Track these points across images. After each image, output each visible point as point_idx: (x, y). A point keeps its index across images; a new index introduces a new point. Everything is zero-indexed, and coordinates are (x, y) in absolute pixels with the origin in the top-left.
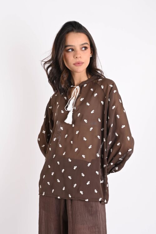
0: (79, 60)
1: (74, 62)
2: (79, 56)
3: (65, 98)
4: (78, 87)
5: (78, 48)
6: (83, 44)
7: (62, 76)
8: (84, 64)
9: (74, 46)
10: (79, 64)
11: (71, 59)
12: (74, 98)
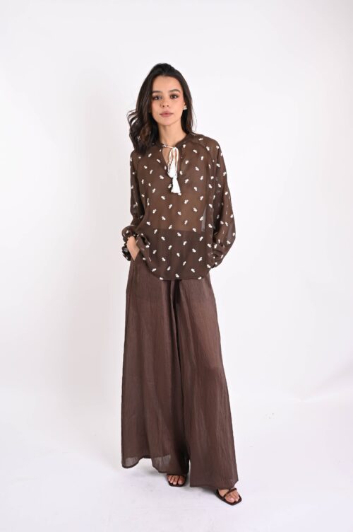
0: (166, 109)
1: (161, 112)
2: (167, 104)
3: (158, 160)
4: (175, 149)
5: (167, 95)
6: (172, 91)
7: (143, 129)
8: (172, 116)
9: (162, 92)
10: (166, 114)
11: (156, 108)
12: (174, 162)
